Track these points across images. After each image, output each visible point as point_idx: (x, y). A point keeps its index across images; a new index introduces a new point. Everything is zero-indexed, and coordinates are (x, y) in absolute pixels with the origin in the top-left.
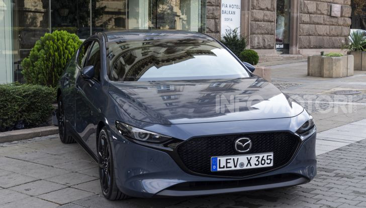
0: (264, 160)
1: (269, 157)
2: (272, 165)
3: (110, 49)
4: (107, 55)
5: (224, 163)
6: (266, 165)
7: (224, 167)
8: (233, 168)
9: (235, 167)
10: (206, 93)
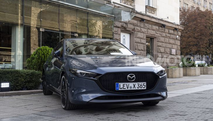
0: (141, 86)
1: (144, 85)
2: (145, 88)
3: (68, 46)
4: (66, 50)
5: (122, 86)
6: (142, 88)
7: (122, 88)
8: (127, 89)
9: (128, 88)
10: (114, 60)
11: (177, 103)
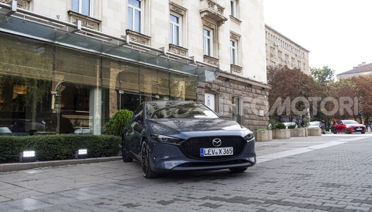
0: (228, 151)
1: (231, 150)
2: (232, 154)
3: (149, 109)
6: (229, 154)
7: (207, 154)
8: (212, 155)
11: (267, 168)
